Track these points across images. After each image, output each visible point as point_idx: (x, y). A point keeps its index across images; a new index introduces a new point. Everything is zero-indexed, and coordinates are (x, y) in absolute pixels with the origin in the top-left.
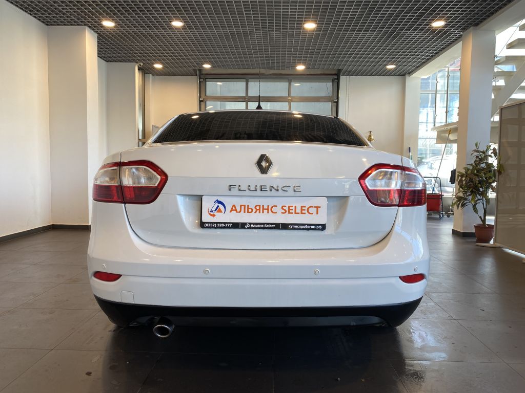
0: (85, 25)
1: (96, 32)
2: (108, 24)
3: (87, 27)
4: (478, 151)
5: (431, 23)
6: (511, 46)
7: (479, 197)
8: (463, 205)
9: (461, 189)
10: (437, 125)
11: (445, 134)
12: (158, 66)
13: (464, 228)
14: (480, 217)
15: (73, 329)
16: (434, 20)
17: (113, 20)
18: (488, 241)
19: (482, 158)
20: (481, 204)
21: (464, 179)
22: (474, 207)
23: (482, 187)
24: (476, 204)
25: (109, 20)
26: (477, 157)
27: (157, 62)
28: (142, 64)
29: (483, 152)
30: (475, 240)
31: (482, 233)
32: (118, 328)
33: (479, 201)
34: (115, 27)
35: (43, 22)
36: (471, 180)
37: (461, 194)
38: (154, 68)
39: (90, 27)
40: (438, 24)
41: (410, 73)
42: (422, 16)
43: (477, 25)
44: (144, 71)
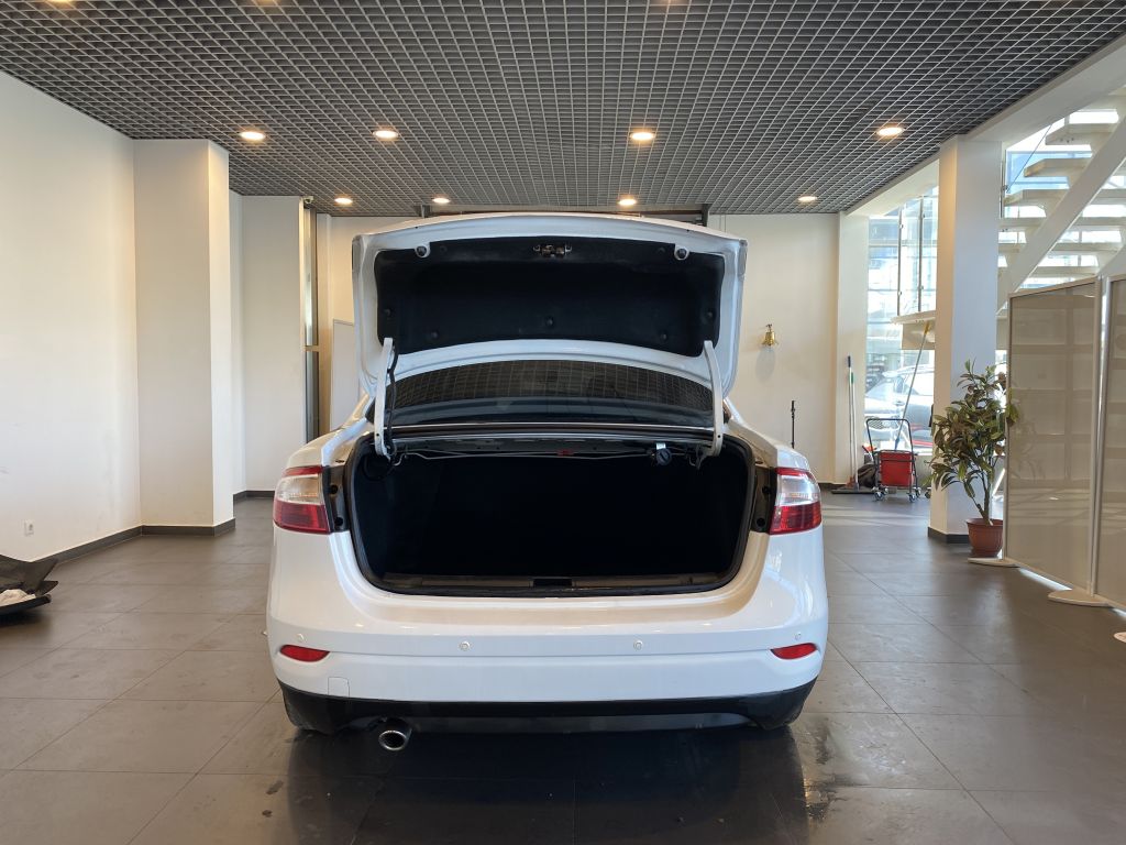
0: (207, 138)
1: (227, 148)
2: (253, 136)
3: (210, 142)
4: (971, 377)
5: (875, 129)
6: (1032, 172)
7: (976, 468)
8: (946, 482)
9: (940, 451)
10: (902, 313)
11: (919, 331)
12: (344, 201)
13: (949, 526)
14: (979, 506)
15: (224, 737)
16: (880, 125)
17: (261, 128)
18: (993, 554)
19: (979, 391)
20: (979, 479)
21: (945, 431)
22: (967, 485)
23: (979, 448)
24: (970, 480)
25: (255, 130)
26: (970, 387)
27: (340, 194)
28: (311, 198)
29: (982, 379)
30: (968, 550)
31: (983, 537)
32: (303, 733)
33: (975, 475)
34: (264, 140)
35: (126, 134)
36: (959, 435)
37: (940, 461)
38: (335, 204)
39: (215, 141)
40: (890, 132)
41: (848, 209)
42: (856, 119)
43: (966, 132)
44: (314, 209)
